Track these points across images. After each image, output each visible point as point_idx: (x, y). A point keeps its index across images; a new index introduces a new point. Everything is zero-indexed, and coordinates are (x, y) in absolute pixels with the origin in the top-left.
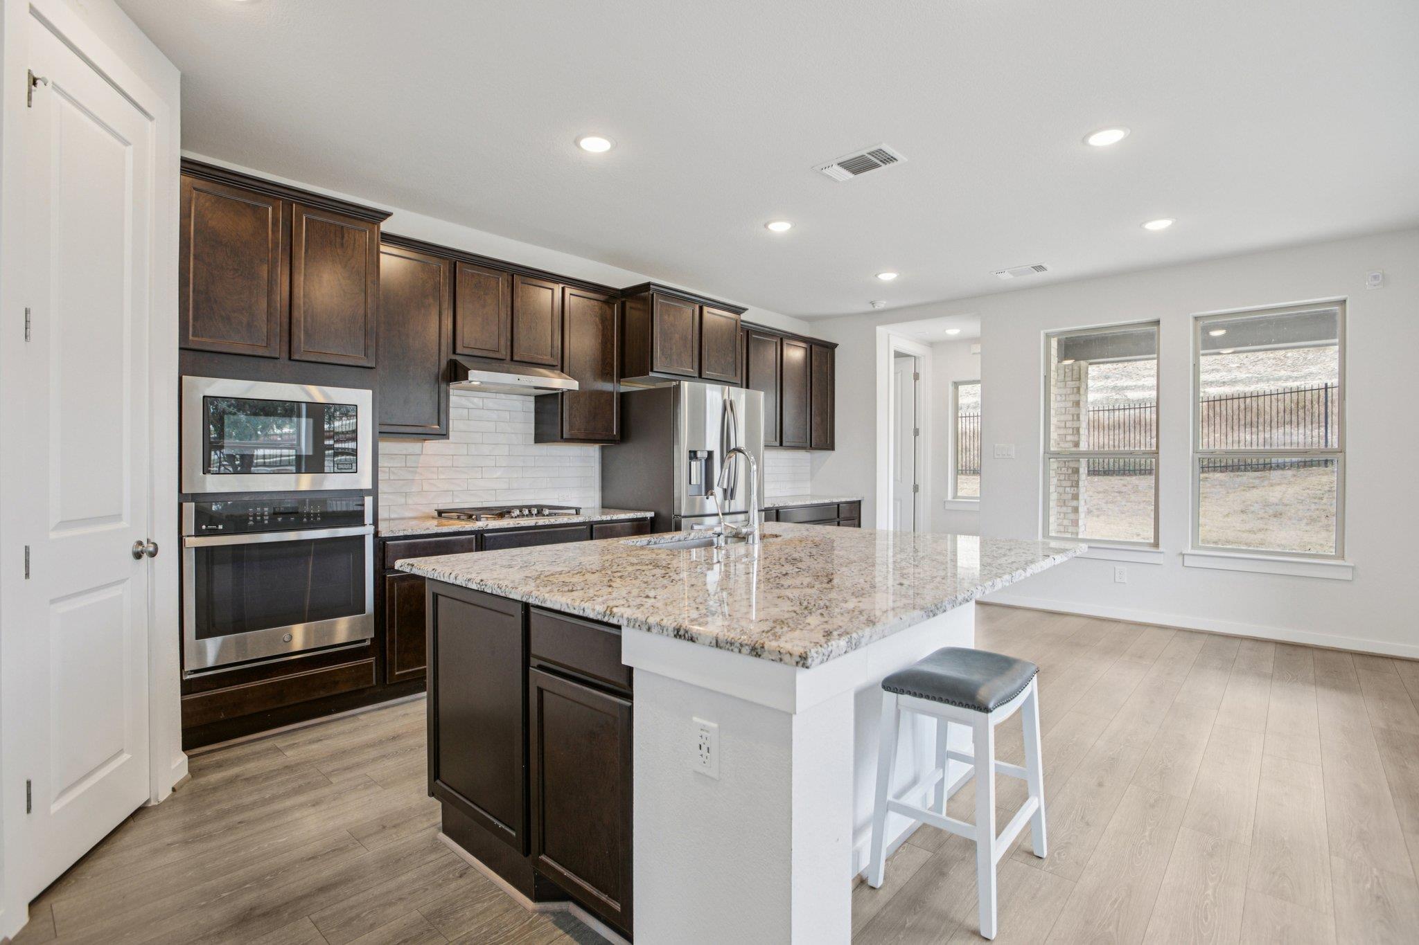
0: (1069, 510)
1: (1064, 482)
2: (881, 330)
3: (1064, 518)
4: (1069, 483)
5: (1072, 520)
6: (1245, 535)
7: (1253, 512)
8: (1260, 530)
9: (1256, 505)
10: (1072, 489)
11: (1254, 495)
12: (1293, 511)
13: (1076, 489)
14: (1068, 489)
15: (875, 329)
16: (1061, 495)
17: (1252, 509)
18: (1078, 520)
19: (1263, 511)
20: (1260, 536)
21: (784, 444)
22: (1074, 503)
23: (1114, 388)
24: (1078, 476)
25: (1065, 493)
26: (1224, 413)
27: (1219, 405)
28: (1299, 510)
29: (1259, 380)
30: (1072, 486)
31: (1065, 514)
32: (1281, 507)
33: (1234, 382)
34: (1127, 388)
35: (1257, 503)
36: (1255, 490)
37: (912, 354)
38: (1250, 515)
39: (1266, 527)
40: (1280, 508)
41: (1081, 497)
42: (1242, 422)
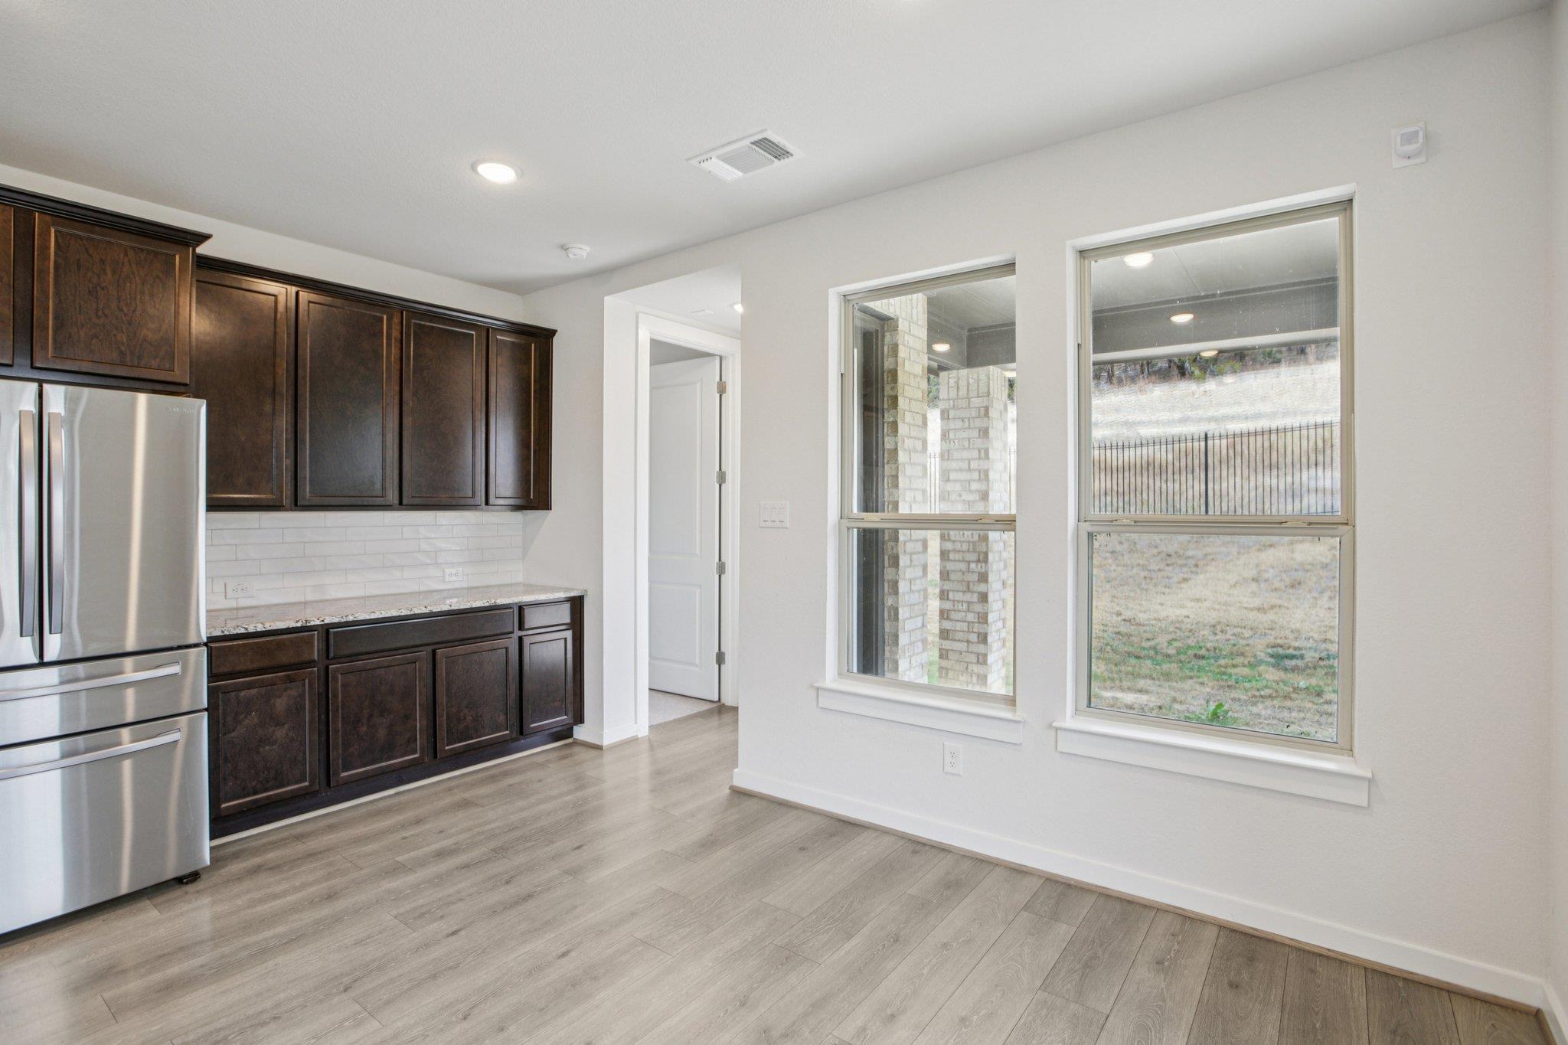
0: (975, 597)
1: (967, 554)
2: (614, 304)
3: (968, 610)
4: (973, 557)
5: (978, 613)
6: (1253, 615)
7: (1266, 580)
8: (1272, 607)
9: (1271, 571)
10: (979, 565)
11: (1269, 556)
12: (1315, 579)
13: (983, 565)
14: (973, 566)
15: (603, 301)
16: (963, 574)
17: (1266, 575)
18: (986, 614)
19: (1278, 579)
20: (1271, 616)
21: (405, 502)
22: (982, 588)
23: (1126, 423)
24: (987, 545)
25: (969, 571)
26: (1246, 452)
27: (1240, 442)
28: (1321, 578)
29: (1285, 414)
30: (979, 561)
31: (969, 603)
32: (1300, 573)
33: (1257, 416)
34: (1140, 423)
35: (1273, 568)
36: (1272, 549)
37: (717, 353)
38: (1263, 585)
39: (1279, 602)
40: (1300, 575)
41: (991, 577)
42: (1267, 463)
